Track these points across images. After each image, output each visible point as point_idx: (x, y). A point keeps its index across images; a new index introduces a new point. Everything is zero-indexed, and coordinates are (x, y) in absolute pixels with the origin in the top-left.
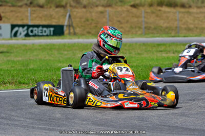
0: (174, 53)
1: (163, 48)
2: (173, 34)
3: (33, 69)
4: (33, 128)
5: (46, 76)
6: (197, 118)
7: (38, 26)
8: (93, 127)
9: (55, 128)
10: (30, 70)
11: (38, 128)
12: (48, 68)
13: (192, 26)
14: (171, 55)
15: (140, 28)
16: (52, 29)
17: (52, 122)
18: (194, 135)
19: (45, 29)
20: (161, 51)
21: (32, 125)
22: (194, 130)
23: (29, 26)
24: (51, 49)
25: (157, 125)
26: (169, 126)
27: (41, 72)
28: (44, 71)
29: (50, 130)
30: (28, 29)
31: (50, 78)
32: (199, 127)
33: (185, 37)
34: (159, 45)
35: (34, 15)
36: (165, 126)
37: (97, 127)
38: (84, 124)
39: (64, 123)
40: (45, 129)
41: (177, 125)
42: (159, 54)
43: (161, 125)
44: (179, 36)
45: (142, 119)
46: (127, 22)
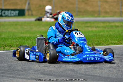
0: (96, 28)
1: (89, 25)
2: (96, 15)
3: (4, 38)
4: (3, 76)
5: (12, 42)
6: (109, 70)
7: (8, 10)
8: (42, 76)
9: (16, 76)
10: (2, 38)
11: (6, 76)
12: (14, 37)
13: (108, 10)
14: (94, 29)
15: (74, 11)
16: (17, 12)
17: (15, 72)
18: (107, 81)
19: (13, 12)
20: (88, 27)
21: (2, 74)
22: (107, 78)
23: (2, 10)
24: (16, 25)
25: (83, 75)
26: (91, 75)
27: (9, 40)
28: (11, 39)
29: (14, 77)
30: (2, 12)
31: (15, 44)
32: (110, 76)
33: (103, 17)
34: (87, 22)
35: (6, 3)
36: (88, 75)
37: (45, 76)
38: (36, 74)
39: (23, 73)
40: (10, 77)
41: (96, 74)
42: (86, 29)
43: (86, 75)
44: (100, 17)
45: (74, 71)
46: (66, 7)
